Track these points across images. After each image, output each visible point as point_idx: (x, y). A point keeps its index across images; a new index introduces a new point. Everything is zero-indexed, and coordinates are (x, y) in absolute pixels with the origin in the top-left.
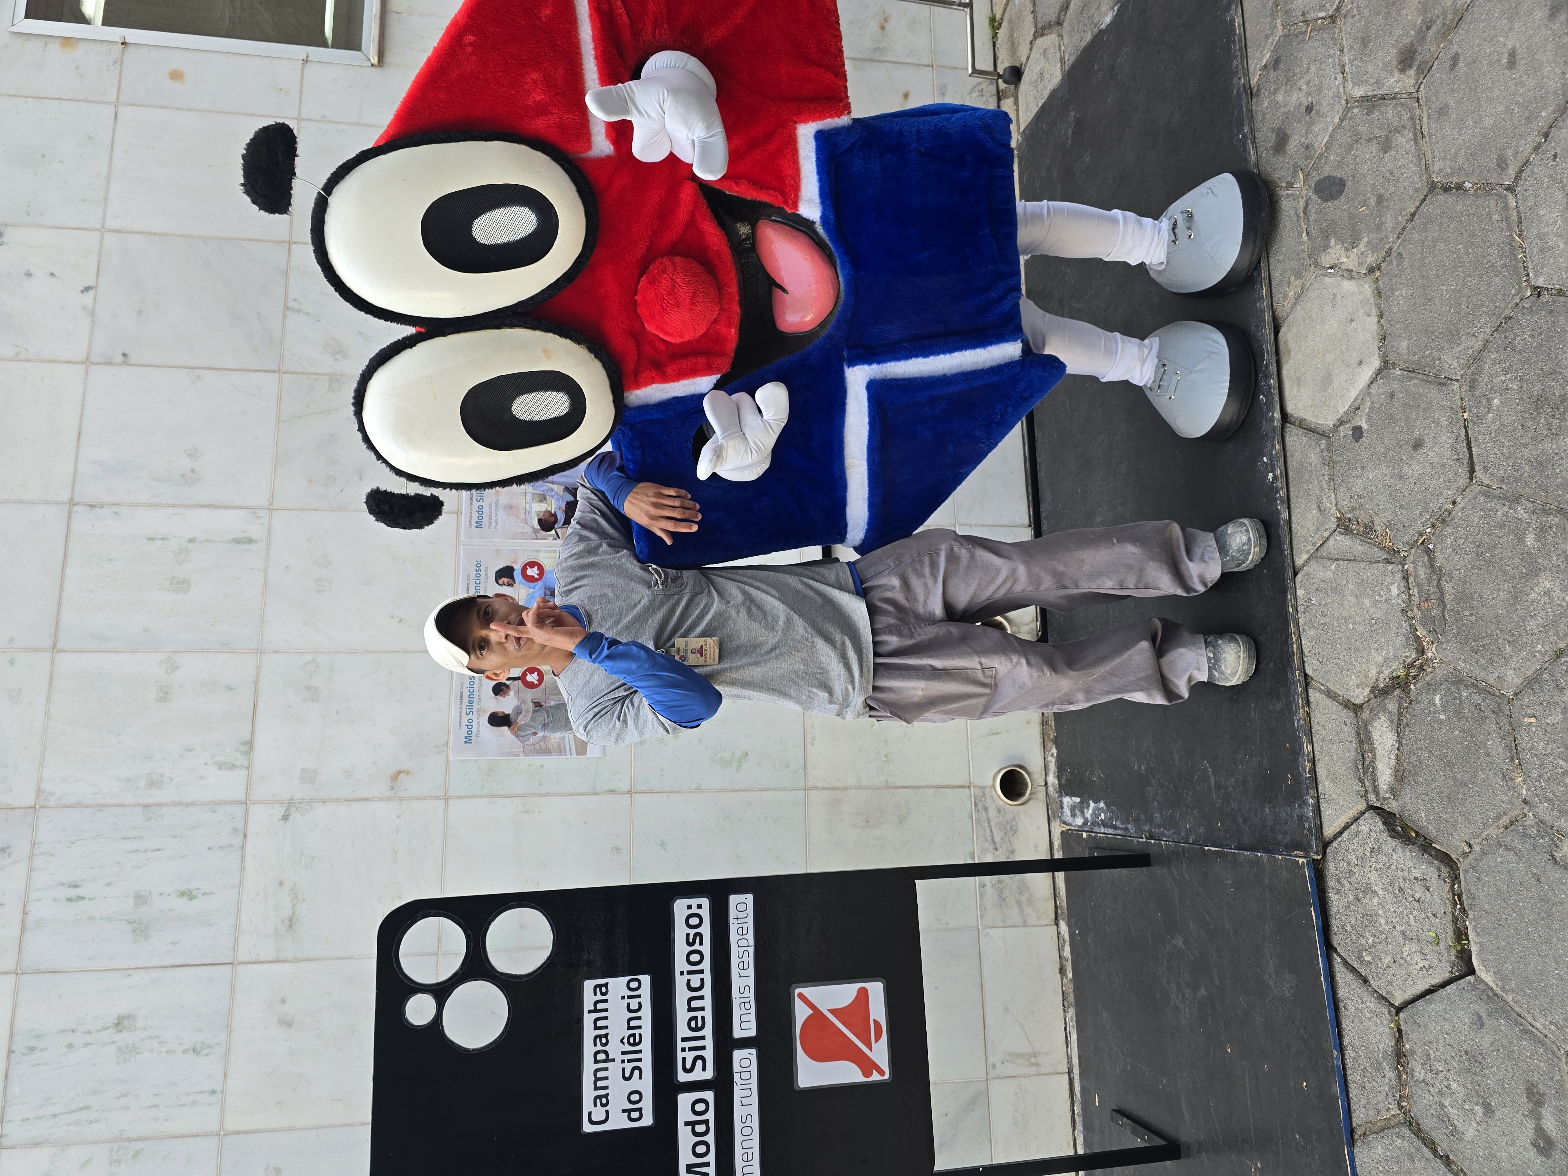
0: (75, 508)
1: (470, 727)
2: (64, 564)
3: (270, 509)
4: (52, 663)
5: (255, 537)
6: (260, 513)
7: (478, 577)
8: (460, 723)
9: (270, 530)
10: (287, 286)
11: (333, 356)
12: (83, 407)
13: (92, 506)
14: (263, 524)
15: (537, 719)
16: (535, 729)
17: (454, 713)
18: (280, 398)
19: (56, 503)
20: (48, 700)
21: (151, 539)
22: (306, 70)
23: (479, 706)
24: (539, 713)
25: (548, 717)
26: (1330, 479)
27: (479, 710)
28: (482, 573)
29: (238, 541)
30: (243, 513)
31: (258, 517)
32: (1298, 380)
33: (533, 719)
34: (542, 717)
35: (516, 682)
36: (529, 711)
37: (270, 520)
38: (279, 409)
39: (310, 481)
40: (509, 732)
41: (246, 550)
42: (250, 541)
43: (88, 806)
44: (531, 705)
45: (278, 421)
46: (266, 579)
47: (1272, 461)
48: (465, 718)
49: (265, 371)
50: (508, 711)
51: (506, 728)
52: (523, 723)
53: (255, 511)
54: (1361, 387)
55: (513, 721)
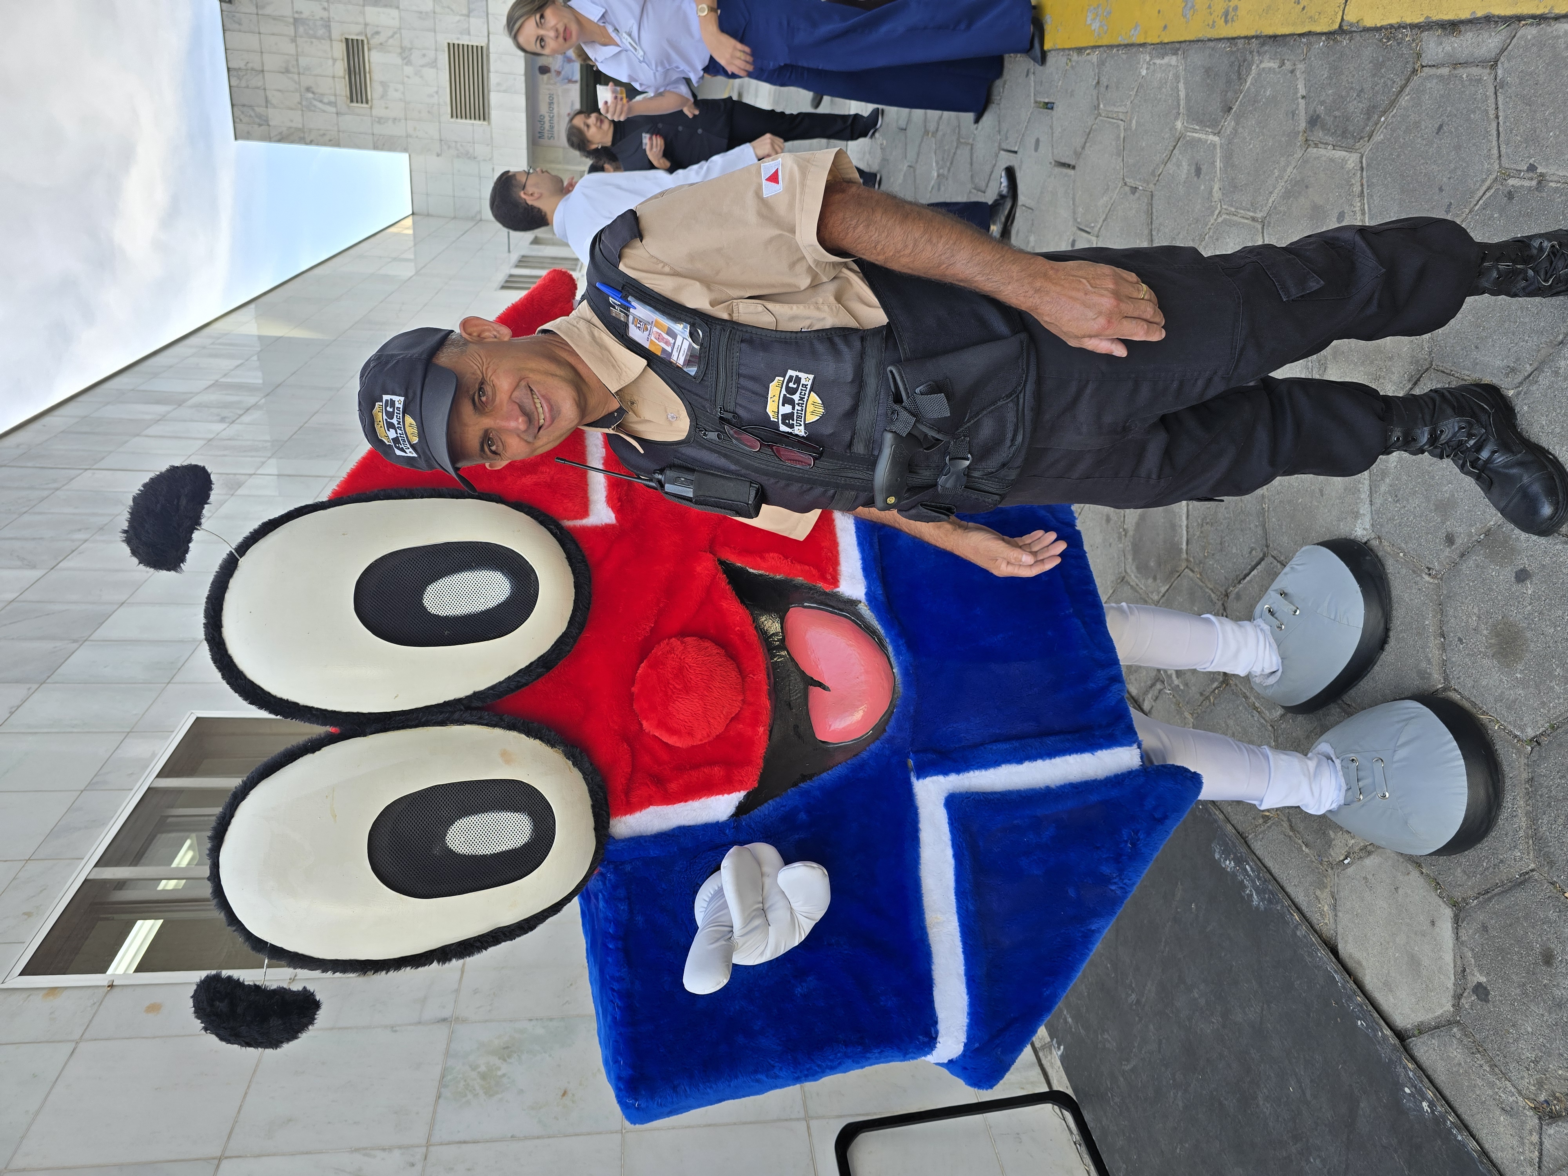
26: (1491, 1066)
32: (1388, 986)
47: (1416, 1088)
54: (1451, 945)
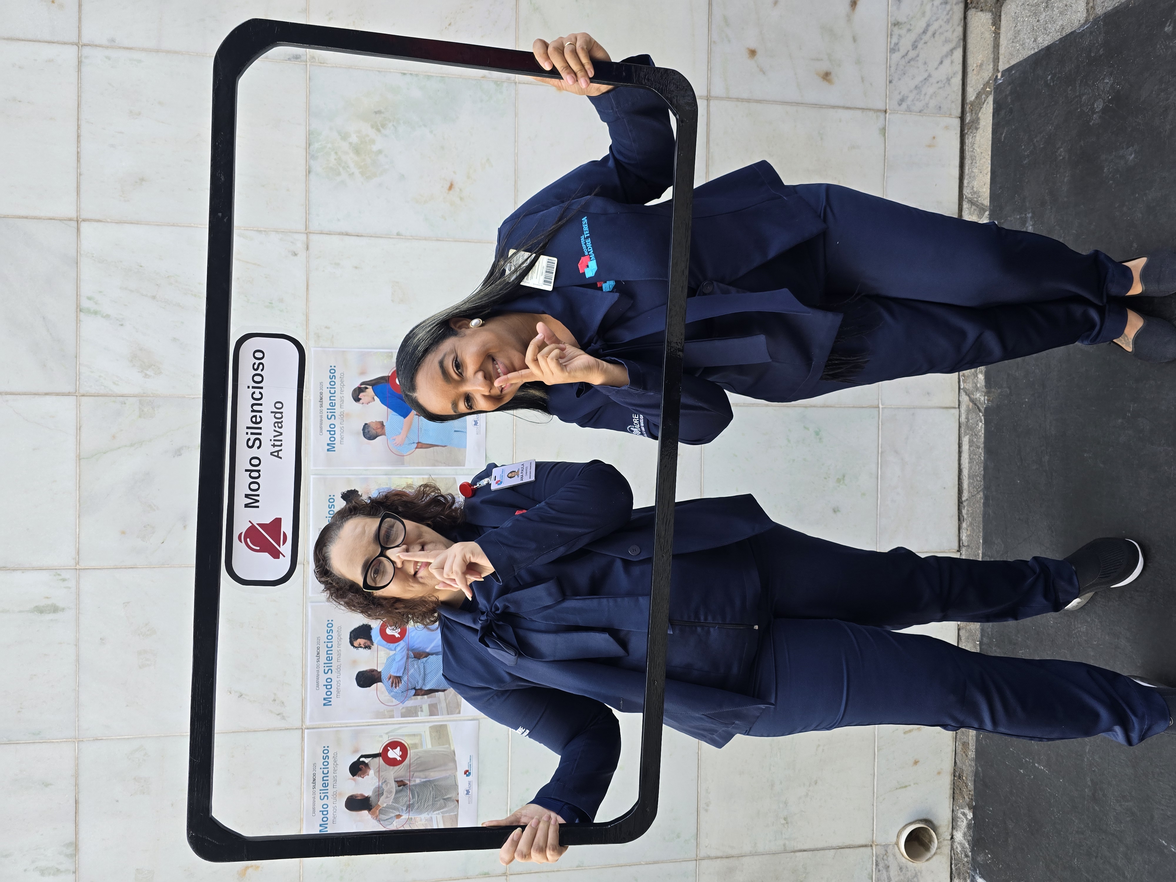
1: (325, 813)
3: (78, 569)
5: (61, 605)
6: (65, 575)
7: (330, 639)
8: (314, 809)
9: (78, 594)
10: (78, 279)
11: (142, 371)
14: (70, 588)
15: (401, 799)
16: (399, 811)
17: (307, 799)
18: (79, 428)
23: (335, 790)
24: (403, 793)
25: (413, 798)
27: (335, 794)
28: (335, 634)
29: (40, 610)
30: (44, 576)
31: (64, 580)
33: (396, 800)
34: (406, 797)
35: (377, 760)
36: (391, 792)
37: (78, 582)
38: (79, 443)
39: (123, 533)
40: (370, 816)
41: (51, 620)
42: (55, 609)
44: (393, 786)
45: (79, 458)
46: (78, 656)
48: (319, 804)
49: (58, 394)
50: (368, 792)
51: (366, 812)
52: (385, 805)
53: (59, 572)
55: (373, 804)
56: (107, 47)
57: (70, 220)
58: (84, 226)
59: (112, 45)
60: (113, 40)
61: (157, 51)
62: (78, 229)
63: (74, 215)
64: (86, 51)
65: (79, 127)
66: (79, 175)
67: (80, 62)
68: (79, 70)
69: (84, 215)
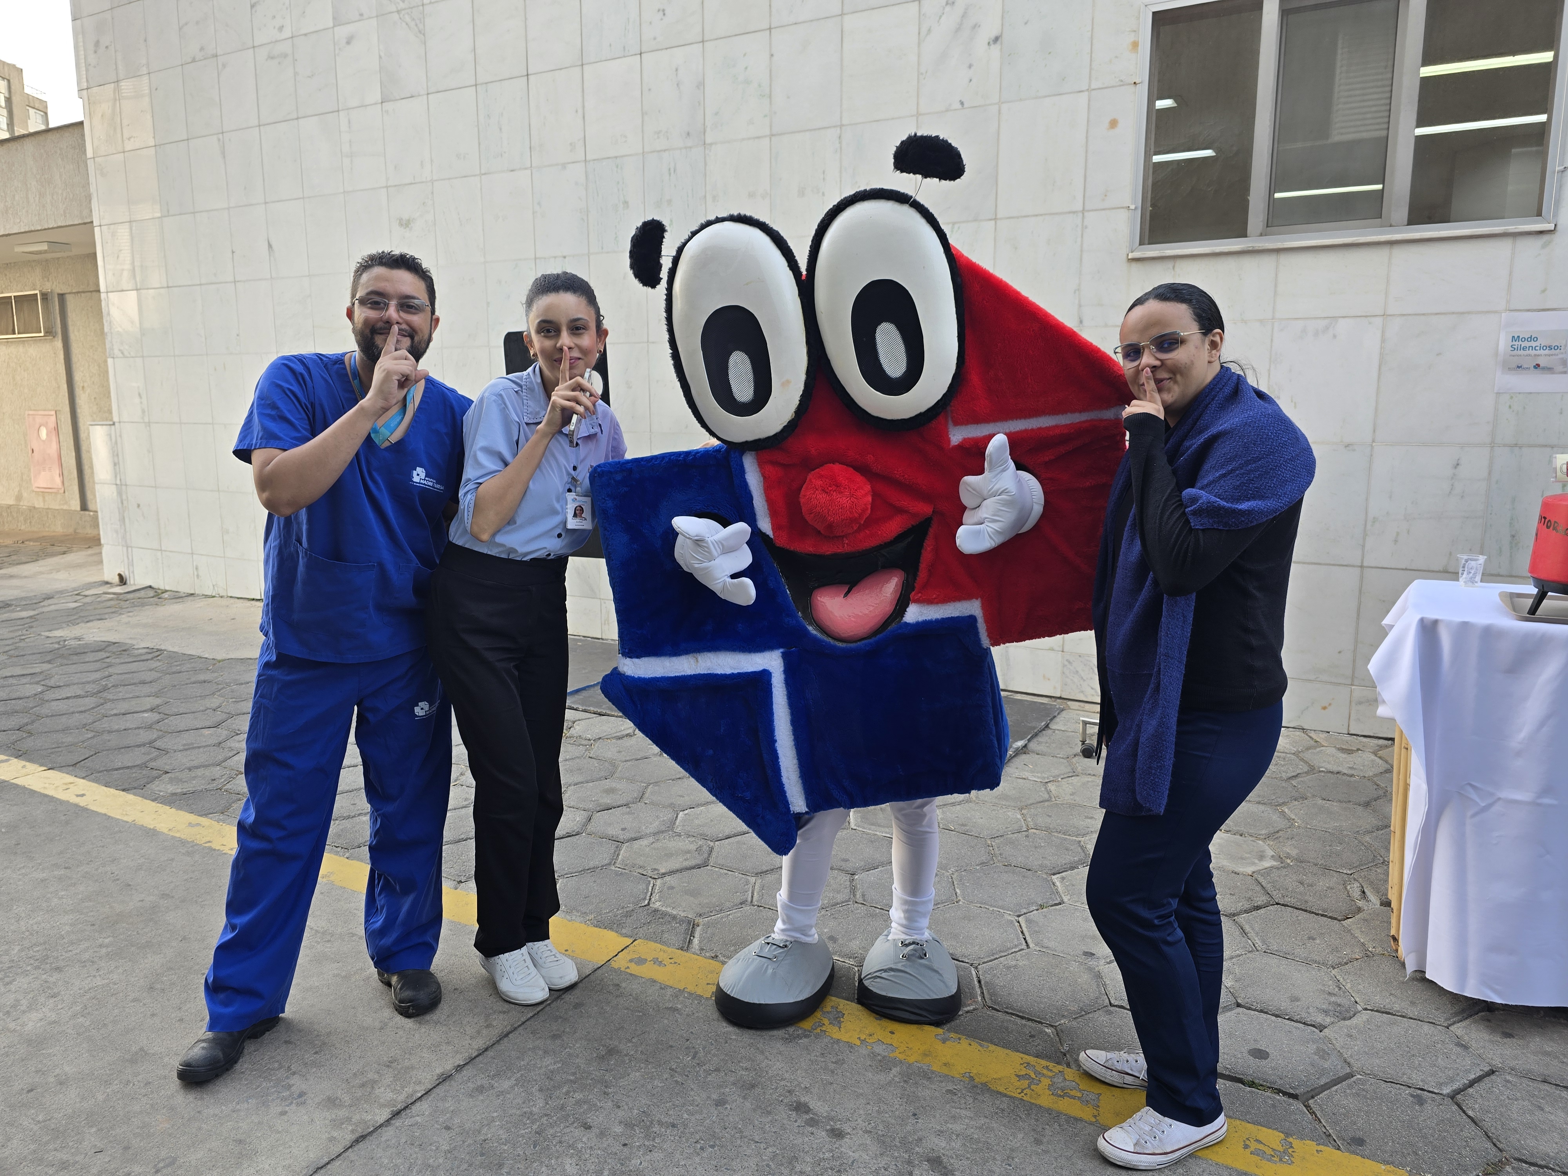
0: (838, 129)
2: (811, 130)
4: (766, 136)
12: (893, 119)
13: (840, 137)
19: (841, 118)
20: (749, 139)
21: (824, 172)
22: (1122, 210)
43: (705, 169)
56: (1083, 225)
57: (996, 215)
58: (993, 222)
59: (1084, 227)
60: (1086, 227)
61: (1082, 251)
62: (991, 220)
63: (998, 216)
64: (1081, 215)
65: (1041, 215)
66: (1018, 217)
67: (1074, 212)
68: (1070, 212)
69: (998, 222)
